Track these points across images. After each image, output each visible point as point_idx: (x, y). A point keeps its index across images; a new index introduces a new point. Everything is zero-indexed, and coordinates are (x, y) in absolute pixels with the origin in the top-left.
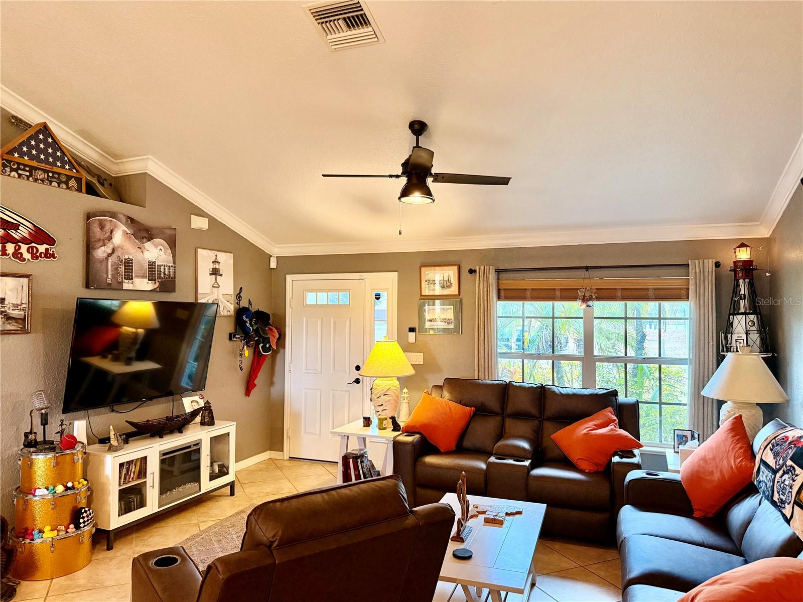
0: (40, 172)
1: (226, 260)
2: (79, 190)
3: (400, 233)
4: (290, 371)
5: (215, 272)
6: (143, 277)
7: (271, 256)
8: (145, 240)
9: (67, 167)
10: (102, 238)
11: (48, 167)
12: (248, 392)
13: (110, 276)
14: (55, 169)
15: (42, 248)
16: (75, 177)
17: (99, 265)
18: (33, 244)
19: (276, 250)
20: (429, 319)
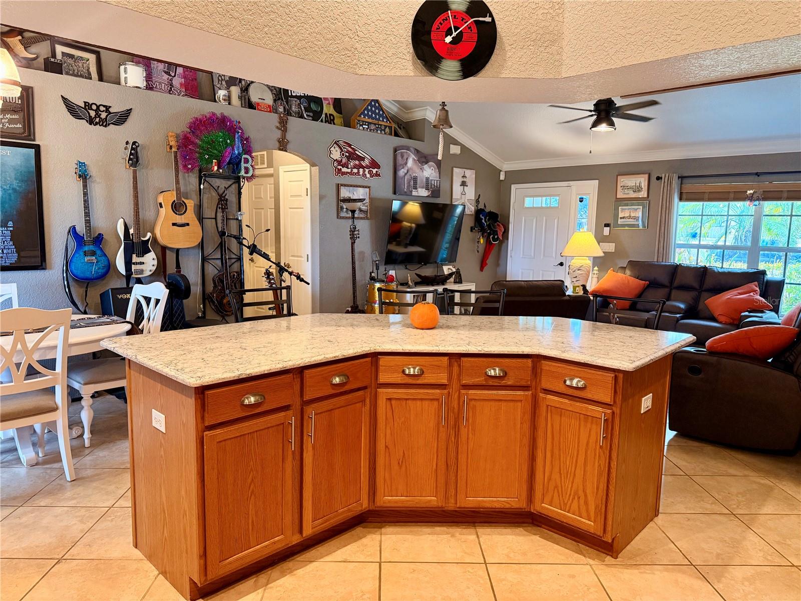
0: (372, 125)
1: (470, 174)
2: (391, 134)
3: (590, 152)
4: (511, 256)
5: (464, 184)
6: (423, 188)
7: (501, 171)
8: (424, 164)
9: (385, 120)
10: (402, 163)
11: (376, 122)
12: (482, 269)
13: (406, 187)
14: (380, 123)
15: (374, 171)
16: (388, 126)
17: (400, 180)
18: (371, 169)
19: (506, 166)
20: (622, 216)
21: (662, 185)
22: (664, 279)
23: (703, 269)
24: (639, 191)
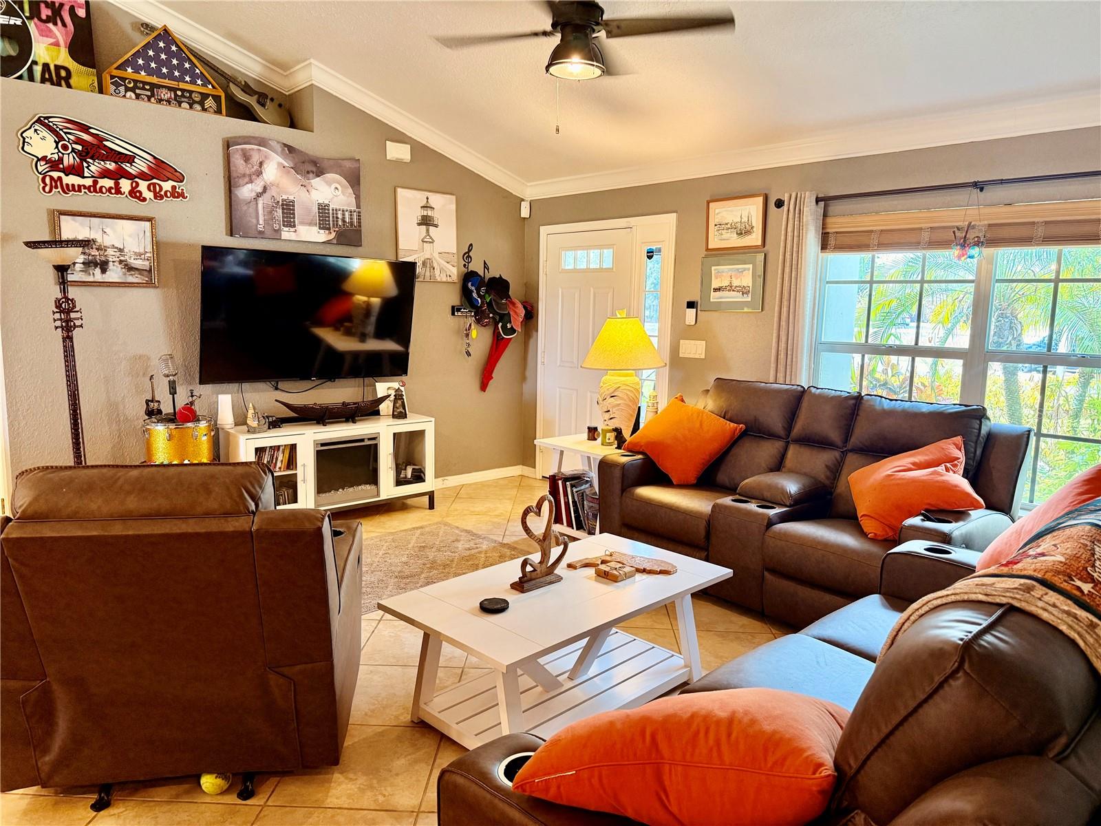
0: (164, 91)
1: (444, 206)
2: (219, 112)
3: (558, 130)
4: (543, 363)
5: (426, 222)
6: (310, 224)
7: (523, 200)
8: (311, 175)
9: (199, 82)
10: (248, 172)
11: (173, 84)
12: (484, 387)
13: (261, 222)
14: (182, 85)
15: (167, 186)
16: (213, 96)
17: (245, 208)
18: (155, 181)
19: (531, 191)
20: (717, 287)
21: (785, 216)
22: (774, 418)
23: (852, 402)
24: (748, 232)
